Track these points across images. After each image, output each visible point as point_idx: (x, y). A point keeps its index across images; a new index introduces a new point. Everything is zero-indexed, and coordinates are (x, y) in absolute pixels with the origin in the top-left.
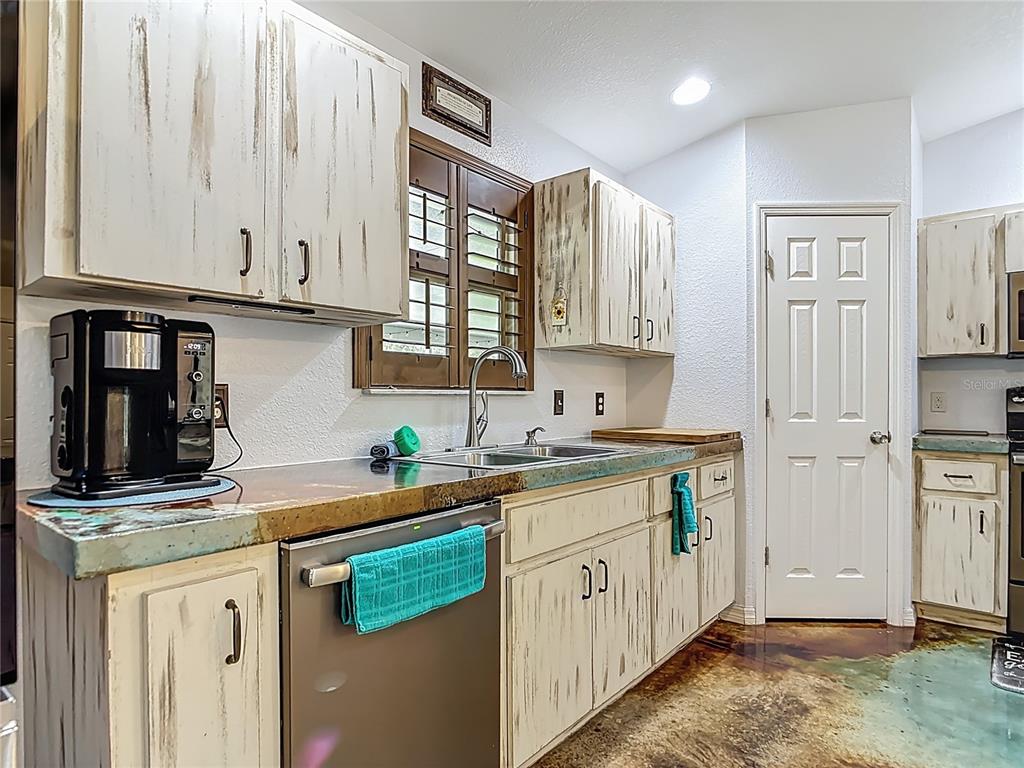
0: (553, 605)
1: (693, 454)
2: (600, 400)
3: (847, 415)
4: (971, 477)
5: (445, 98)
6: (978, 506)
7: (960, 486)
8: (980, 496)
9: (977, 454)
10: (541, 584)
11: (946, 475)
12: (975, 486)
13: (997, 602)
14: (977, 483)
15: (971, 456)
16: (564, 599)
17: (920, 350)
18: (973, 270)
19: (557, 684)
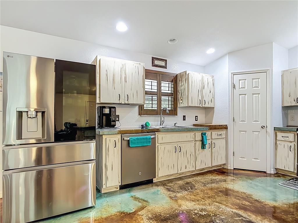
0: (168, 152)
1: (208, 129)
2: (197, 117)
3: (255, 121)
4: (288, 137)
5: (157, 62)
6: (290, 144)
7: (285, 139)
8: (291, 142)
9: (290, 131)
10: (165, 148)
11: (282, 137)
12: (289, 139)
13: (294, 169)
14: (290, 138)
15: (288, 132)
16: (170, 151)
17: (282, 104)
18: (295, 84)
19: (168, 166)
